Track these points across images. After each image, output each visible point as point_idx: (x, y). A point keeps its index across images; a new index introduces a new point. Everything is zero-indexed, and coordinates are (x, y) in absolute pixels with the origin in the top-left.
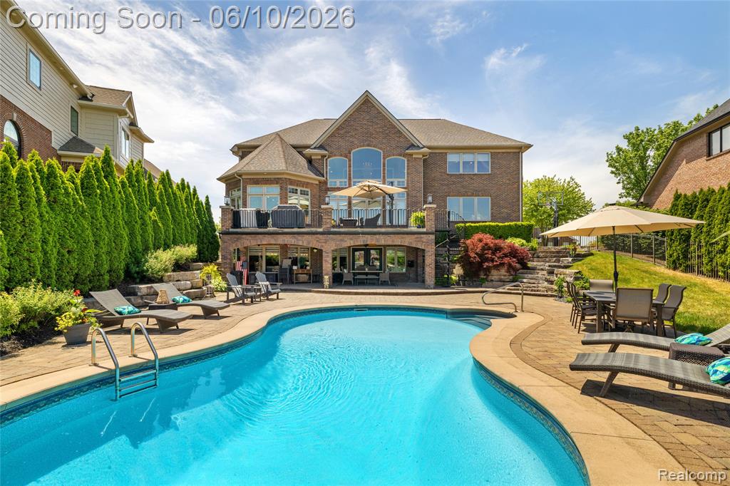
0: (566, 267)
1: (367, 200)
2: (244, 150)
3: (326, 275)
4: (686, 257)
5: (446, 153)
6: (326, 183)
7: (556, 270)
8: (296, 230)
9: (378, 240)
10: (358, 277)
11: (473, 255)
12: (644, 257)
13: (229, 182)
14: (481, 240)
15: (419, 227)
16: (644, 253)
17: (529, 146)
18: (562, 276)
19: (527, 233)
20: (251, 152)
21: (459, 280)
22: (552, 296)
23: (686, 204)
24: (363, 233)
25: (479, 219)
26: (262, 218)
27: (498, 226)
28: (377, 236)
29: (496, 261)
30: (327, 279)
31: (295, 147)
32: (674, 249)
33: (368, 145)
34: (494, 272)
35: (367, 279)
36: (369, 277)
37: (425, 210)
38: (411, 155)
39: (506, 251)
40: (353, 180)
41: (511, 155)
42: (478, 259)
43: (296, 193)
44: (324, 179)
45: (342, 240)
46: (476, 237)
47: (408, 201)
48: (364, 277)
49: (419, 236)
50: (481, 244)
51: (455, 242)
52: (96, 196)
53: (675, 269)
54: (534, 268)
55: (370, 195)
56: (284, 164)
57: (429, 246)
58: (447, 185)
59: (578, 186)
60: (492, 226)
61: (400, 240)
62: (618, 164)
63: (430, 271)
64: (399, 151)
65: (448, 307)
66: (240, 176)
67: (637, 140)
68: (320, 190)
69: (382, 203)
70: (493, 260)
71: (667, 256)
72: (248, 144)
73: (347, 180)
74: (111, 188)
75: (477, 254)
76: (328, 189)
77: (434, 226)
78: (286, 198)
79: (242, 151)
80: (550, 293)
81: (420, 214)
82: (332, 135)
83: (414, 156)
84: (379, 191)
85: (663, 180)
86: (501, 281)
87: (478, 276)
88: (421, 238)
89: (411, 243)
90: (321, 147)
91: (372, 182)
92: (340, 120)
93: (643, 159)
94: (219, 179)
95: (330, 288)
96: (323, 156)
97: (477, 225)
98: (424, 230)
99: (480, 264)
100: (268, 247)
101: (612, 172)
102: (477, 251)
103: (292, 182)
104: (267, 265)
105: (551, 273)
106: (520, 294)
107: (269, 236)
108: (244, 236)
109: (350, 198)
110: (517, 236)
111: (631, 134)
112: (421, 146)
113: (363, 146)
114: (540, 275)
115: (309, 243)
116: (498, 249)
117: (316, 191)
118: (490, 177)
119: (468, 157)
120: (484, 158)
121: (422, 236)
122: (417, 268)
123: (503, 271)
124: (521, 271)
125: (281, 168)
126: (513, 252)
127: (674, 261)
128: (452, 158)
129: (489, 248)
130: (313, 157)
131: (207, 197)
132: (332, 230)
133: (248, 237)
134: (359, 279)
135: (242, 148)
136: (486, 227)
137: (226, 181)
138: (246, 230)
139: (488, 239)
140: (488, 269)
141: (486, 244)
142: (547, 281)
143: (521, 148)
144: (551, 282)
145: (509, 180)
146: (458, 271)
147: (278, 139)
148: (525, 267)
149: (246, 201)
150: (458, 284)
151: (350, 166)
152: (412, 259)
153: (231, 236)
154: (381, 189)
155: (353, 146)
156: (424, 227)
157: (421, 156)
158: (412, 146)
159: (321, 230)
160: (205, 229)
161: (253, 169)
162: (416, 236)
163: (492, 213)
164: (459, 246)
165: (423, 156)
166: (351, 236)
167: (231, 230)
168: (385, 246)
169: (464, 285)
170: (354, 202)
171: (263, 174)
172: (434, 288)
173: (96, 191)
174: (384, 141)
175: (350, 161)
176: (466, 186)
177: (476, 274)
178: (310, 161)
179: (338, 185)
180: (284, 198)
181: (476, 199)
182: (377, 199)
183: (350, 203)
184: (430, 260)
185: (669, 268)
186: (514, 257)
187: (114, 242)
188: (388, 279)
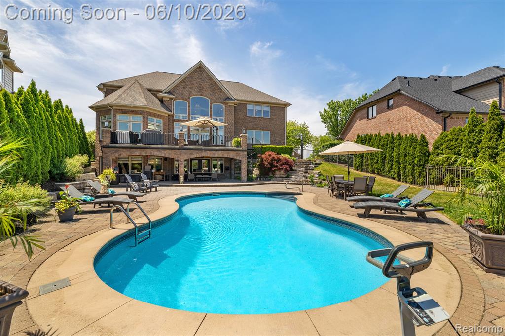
0: (312, 170)
1: (200, 129)
2: (107, 88)
3: (181, 175)
4: (362, 165)
5: (246, 104)
6: (172, 116)
7: (309, 171)
8: (160, 146)
9: (214, 154)
10: (197, 176)
11: (266, 163)
12: (342, 165)
13: (97, 110)
14: (270, 155)
15: (237, 147)
16: (342, 163)
17: (290, 105)
18: (312, 175)
19: (290, 151)
20: (117, 90)
21: (257, 177)
22: (308, 184)
23: (362, 141)
24: (205, 150)
25: (264, 143)
26: (133, 138)
27: (276, 147)
28: (214, 152)
29: (279, 167)
30: (182, 178)
31: (150, 90)
32: (357, 161)
33: (201, 95)
34: (277, 173)
35: (203, 178)
36: (204, 176)
37: (241, 137)
38: (228, 103)
39: (284, 161)
40: (191, 116)
41: (280, 108)
42: (269, 166)
44: (172, 113)
45: (191, 154)
46: (268, 153)
47: (225, 131)
48: (201, 176)
49: (238, 152)
50: (270, 157)
51: (255, 156)
52: (33, 118)
53: (357, 170)
54: (296, 171)
55: (203, 126)
56: (145, 101)
57: (243, 158)
58: (247, 123)
59: (307, 127)
60: (274, 148)
62: (325, 118)
63: (244, 173)
64: (220, 100)
65: (267, 191)
66: (111, 107)
67: (334, 107)
68: (169, 121)
69: (209, 131)
70: (277, 166)
71: (354, 164)
72: (112, 84)
73: (187, 115)
74: (40, 112)
75: (269, 163)
76: (174, 120)
77: (246, 147)
78: (147, 124)
79: (108, 89)
80: (306, 183)
81: (238, 140)
82: (177, 86)
83: (229, 104)
84: (210, 124)
85: (349, 128)
86: (280, 177)
87: (268, 175)
90: (169, 92)
91: (206, 118)
92: (184, 75)
93: (336, 116)
94: (90, 107)
95: (184, 183)
96: (171, 99)
97: (265, 146)
98: (241, 149)
99: (270, 168)
100: (133, 157)
101: (322, 122)
102: (269, 161)
103: (151, 114)
104: (132, 169)
105: (306, 173)
106: (301, 184)
107: (141, 150)
108: (121, 149)
109: (189, 127)
110: (285, 153)
111: (330, 103)
112: (234, 99)
113: (198, 95)
114: (299, 174)
115: (169, 155)
116: (279, 160)
117: (166, 120)
118: (270, 120)
119: (258, 108)
120: (267, 109)
121: (240, 152)
122: (231, 171)
123: (282, 172)
124: (290, 172)
125: (144, 104)
126: (287, 162)
127: (357, 167)
128: (249, 107)
129: (275, 160)
130: (164, 99)
131: (81, 120)
132: (185, 147)
133: (124, 150)
134: (199, 178)
135: (106, 86)
136: (270, 148)
137: (96, 109)
138: (122, 145)
139: (274, 154)
140: (274, 171)
141: (273, 158)
142: (304, 177)
143: (286, 105)
144: (306, 178)
145: (280, 122)
146: (256, 172)
147: (137, 84)
148: (292, 170)
149: (116, 125)
150: (257, 179)
151: (189, 107)
152: (228, 165)
153: (110, 149)
155: (191, 94)
156: (241, 147)
157: (233, 105)
158: (228, 98)
159: (178, 147)
160: (82, 143)
161: (122, 103)
162: (236, 152)
163: (271, 140)
164: (257, 158)
165: (235, 105)
166: (197, 151)
167: (111, 145)
168: (211, 158)
169: (260, 180)
170: (191, 129)
171: (130, 107)
172: (247, 182)
173: (33, 115)
174: (211, 93)
175: (189, 103)
176: (256, 124)
177: (267, 173)
178: (161, 101)
179: (181, 118)
180: (145, 125)
181: (262, 132)
182: (207, 129)
183: (189, 130)
184: (244, 166)
185: (355, 170)
186: (287, 165)
187: (44, 152)
188: (216, 178)
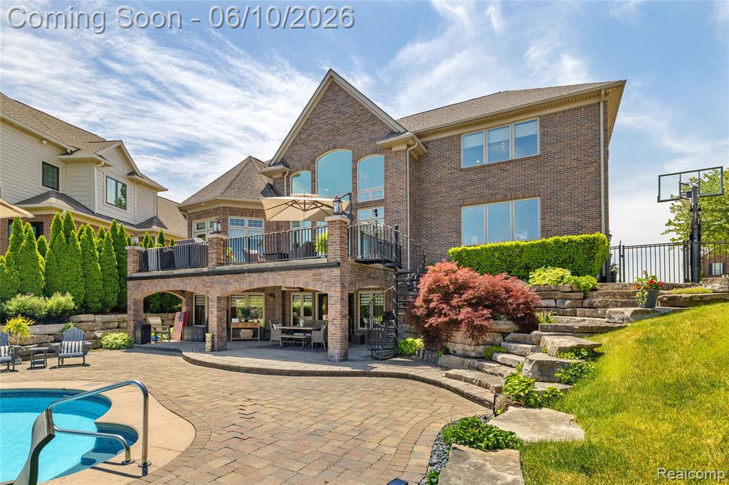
5: (459, 136)
26: (165, 259)
29: (445, 315)
30: (207, 339)
33: (335, 147)
38: (389, 147)
43: (243, 225)
49: (318, 271)
57: (331, 289)
58: (461, 188)
61: (292, 280)
66: (185, 210)
77: (339, 252)
82: (294, 143)
83: (393, 150)
88: (321, 274)
89: (306, 283)
90: (282, 162)
96: (284, 173)
112: (402, 131)
113: (329, 149)
118: (539, 161)
119: (496, 135)
121: (322, 270)
125: (216, 195)
128: (469, 142)
145: (578, 160)
151: (314, 181)
153: (134, 282)
154: (326, 206)
155: (316, 152)
157: (405, 147)
158: (389, 132)
162: (314, 271)
163: (543, 227)
165: (409, 146)
174: (354, 136)
175: (314, 173)
176: (492, 183)
